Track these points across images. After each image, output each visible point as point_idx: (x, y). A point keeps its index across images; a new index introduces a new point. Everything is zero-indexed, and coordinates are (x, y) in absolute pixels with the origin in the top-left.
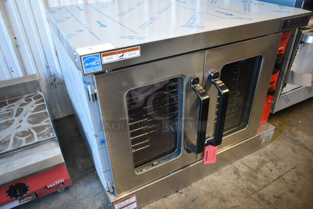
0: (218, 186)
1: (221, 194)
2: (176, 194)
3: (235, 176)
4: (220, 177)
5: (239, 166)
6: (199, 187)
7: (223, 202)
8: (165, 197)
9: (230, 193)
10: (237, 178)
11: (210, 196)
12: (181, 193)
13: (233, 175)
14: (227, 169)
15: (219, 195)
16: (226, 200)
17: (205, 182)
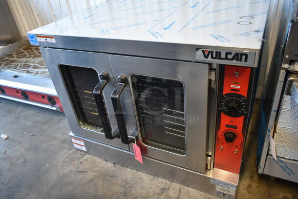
0: (138, 184)
1: (130, 190)
2: (112, 164)
3: (158, 191)
4: (149, 182)
5: (174, 189)
6: (128, 173)
7: (123, 194)
8: (106, 160)
9: (136, 195)
10: (157, 194)
11: (124, 184)
12: (115, 166)
13: (159, 188)
14: (162, 181)
15: (129, 189)
16: (126, 196)
17: (136, 174)
